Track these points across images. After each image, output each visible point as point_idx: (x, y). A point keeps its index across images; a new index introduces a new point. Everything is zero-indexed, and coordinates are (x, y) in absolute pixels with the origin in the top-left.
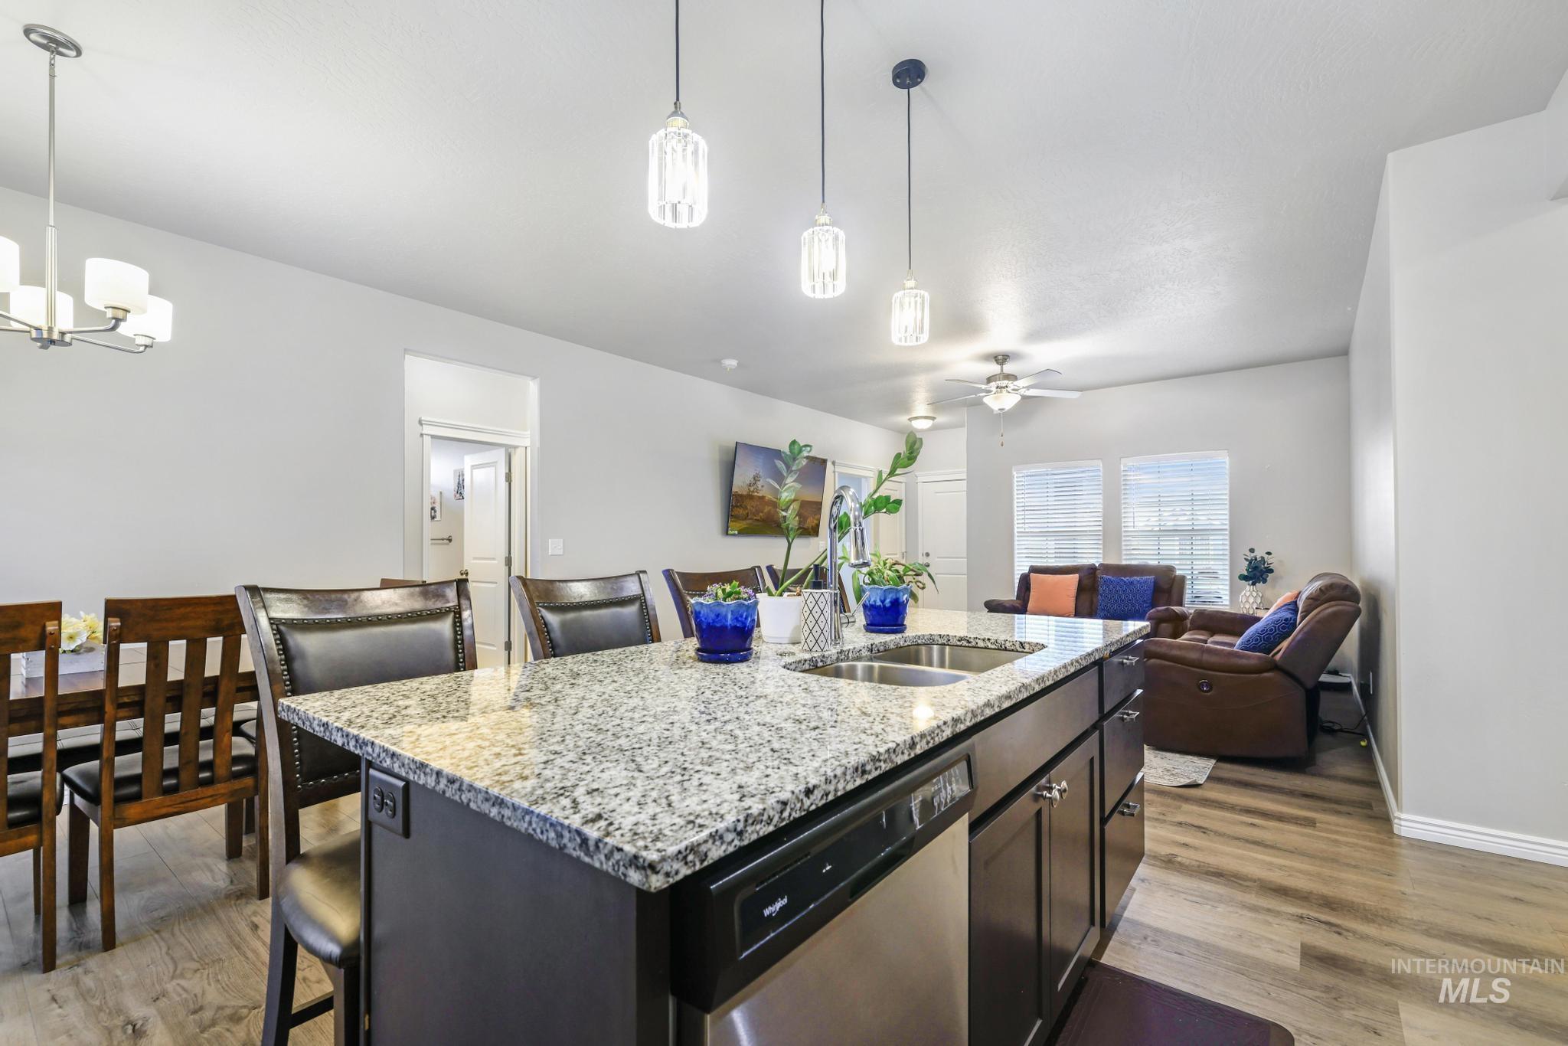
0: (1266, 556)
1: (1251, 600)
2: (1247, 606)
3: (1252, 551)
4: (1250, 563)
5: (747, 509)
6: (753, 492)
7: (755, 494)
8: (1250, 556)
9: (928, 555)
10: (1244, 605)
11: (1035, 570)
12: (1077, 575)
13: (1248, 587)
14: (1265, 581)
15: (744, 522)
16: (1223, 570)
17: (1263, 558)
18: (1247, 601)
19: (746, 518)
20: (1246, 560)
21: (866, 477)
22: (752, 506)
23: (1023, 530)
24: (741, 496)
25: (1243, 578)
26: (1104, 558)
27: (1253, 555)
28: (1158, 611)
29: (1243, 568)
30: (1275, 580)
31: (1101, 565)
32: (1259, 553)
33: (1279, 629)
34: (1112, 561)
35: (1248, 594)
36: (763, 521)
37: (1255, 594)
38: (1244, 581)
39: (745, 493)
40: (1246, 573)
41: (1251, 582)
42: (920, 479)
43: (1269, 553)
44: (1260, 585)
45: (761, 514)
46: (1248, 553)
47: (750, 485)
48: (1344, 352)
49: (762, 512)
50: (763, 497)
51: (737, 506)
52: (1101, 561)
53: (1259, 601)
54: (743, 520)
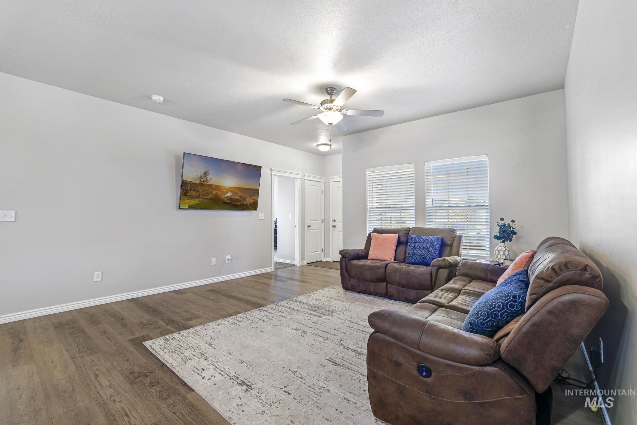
0: (511, 223)
1: (502, 253)
2: (499, 257)
3: (502, 219)
4: (501, 228)
5: (199, 192)
6: (204, 181)
7: (205, 183)
8: (501, 223)
9: (335, 221)
10: (497, 256)
11: (376, 231)
12: (397, 235)
13: (500, 245)
14: (511, 240)
15: (197, 200)
16: (485, 232)
17: (509, 225)
18: (499, 254)
19: (199, 197)
20: (498, 225)
21: (296, 178)
22: (203, 190)
23: (372, 207)
24: (195, 184)
25: (497, 238)
26: (416, 223)
27: (503, 222)
28: (438, 261)
29: (497, 232)
30: (518, 238)
31: (413, 228)
32: (507, 221)
33: (507, 306)
34: (420, 226)
35: (500, 249)
36: (212, 199)
37: (504, 249)
38: (497, 240)
39: (197, 182)
40: (498, 235)
41: (501, 241)
42: (331, 180)
43: (513, 221)
44: (507, 243)
45: (210, 195)
46: (500, 221)
47: (201, 178)
48: (561, 86)
49: (211, 194)
50: (211, 185)
51: (191, 190)
52: (414, 225)
53: (507, 254)
54: (196, 198)
